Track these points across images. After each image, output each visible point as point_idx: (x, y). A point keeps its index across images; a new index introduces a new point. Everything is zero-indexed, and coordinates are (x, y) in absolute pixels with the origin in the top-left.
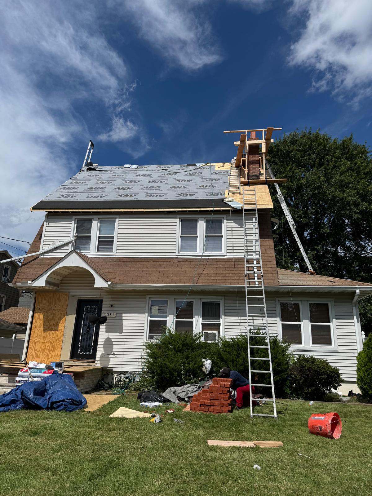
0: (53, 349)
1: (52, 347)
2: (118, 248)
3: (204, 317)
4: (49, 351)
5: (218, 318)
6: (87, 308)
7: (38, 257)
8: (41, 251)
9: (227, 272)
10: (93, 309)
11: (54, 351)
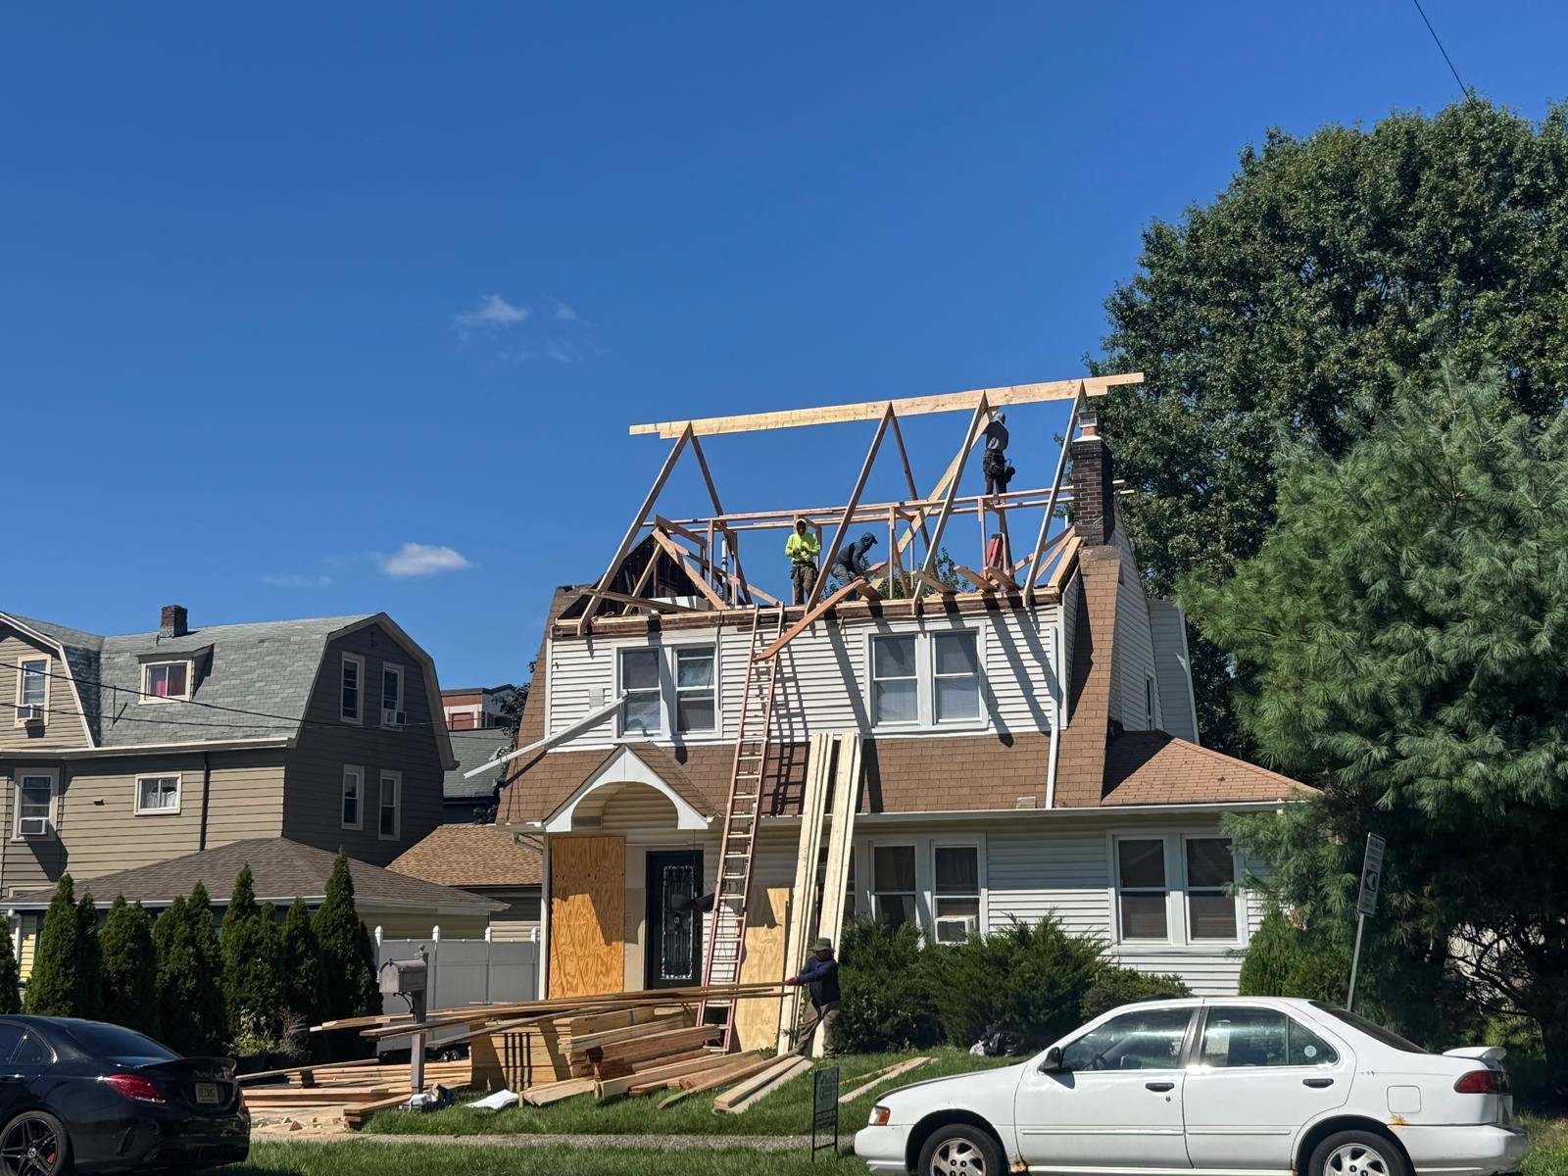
0: (604, 970)
1: (602, 965)
2: (726, 722)
3: (939, 890)
4: (597, 975)
5: (975, 890)
6: (670, 872)
7: (545, 753)
8: (548, 738)
9: (986, 774)
10: (684, 874)
11: (607, 973)
